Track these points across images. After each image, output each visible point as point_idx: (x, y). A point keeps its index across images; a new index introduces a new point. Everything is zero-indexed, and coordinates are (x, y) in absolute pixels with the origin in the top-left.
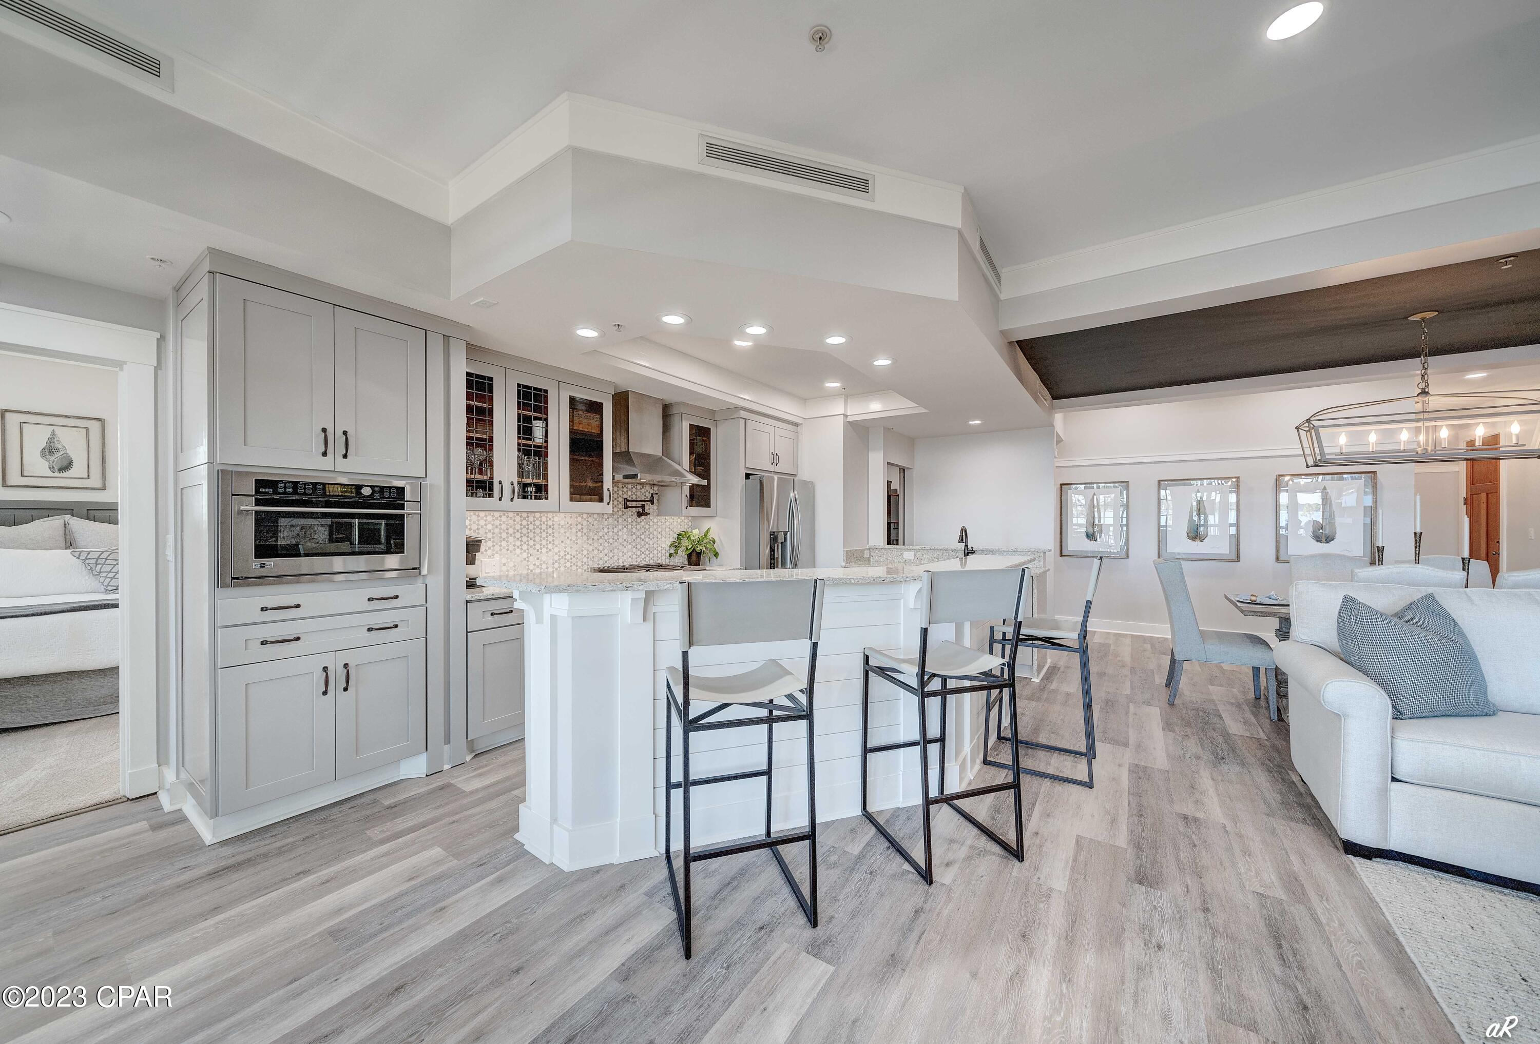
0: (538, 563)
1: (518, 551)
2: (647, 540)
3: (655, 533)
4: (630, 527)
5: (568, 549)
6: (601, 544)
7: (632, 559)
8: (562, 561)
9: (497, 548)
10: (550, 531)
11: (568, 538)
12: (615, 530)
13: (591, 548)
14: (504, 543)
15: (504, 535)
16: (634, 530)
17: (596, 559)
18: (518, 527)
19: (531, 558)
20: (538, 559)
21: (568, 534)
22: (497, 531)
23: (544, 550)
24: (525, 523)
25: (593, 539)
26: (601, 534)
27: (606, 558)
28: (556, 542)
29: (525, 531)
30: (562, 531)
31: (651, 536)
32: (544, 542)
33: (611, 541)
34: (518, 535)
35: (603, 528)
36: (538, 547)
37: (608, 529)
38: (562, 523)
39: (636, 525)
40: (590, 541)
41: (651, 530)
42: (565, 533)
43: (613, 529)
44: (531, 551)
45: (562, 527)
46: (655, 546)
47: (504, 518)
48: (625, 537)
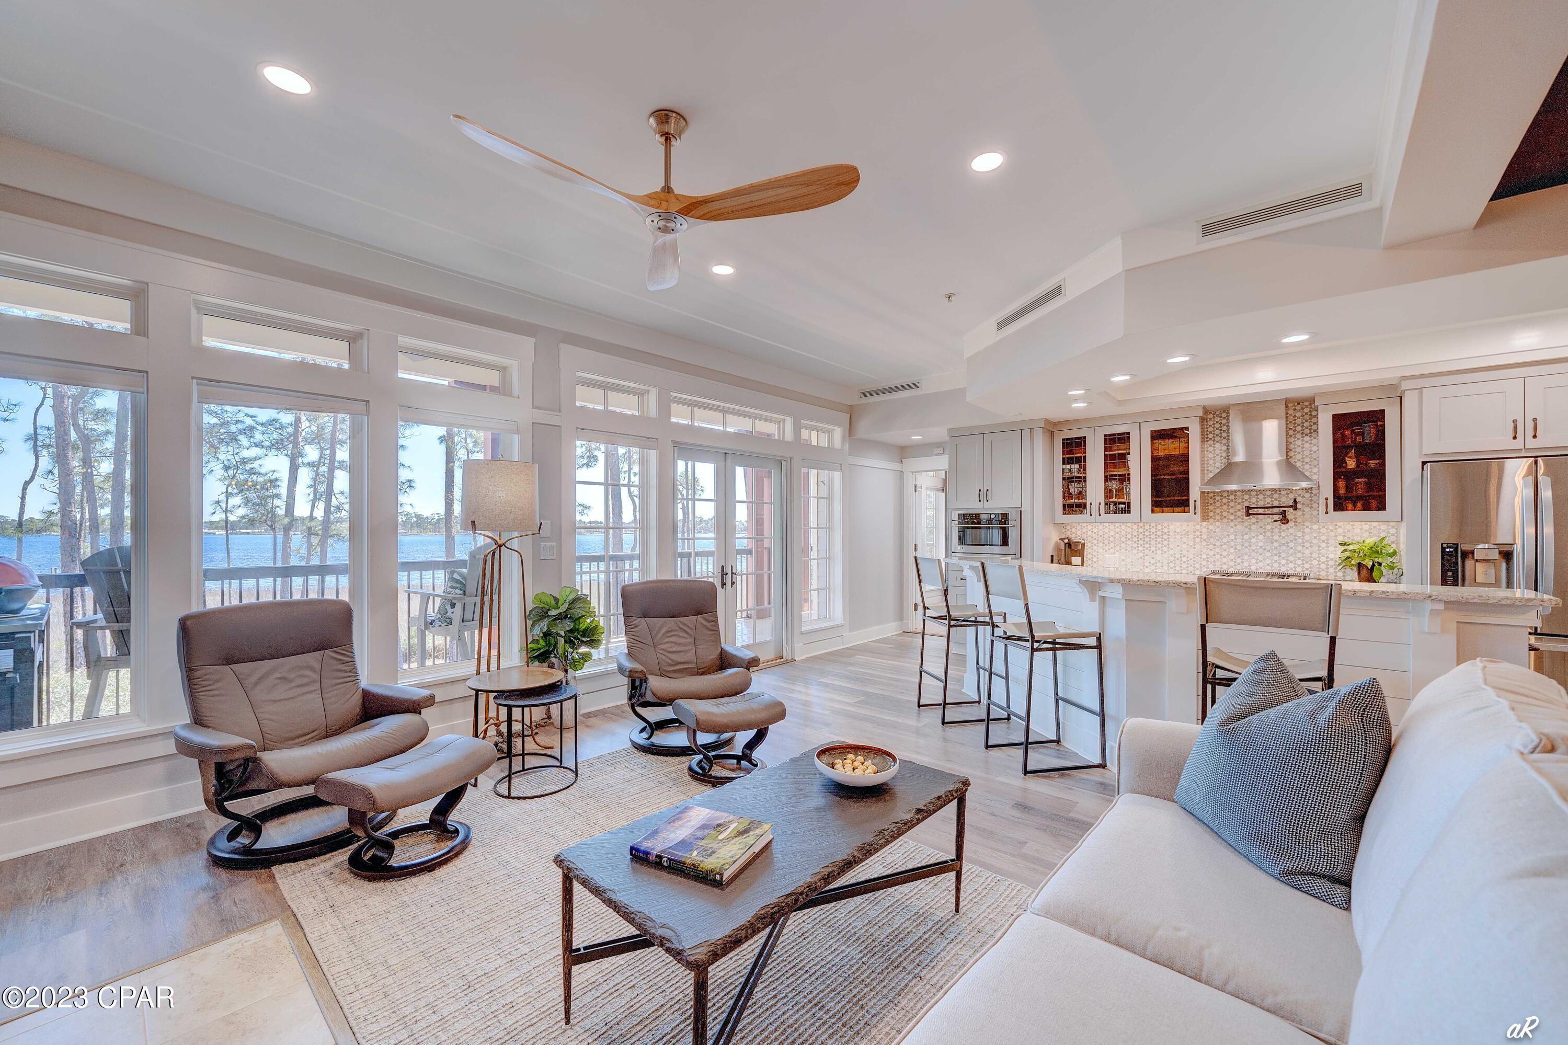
0: (1153, 561)
1: (1135, 551)
2: (1299, 548)
3: (1315, 541)
4: (1269, 534)
5: (1184, 553)
6: (1225, 550)
7: (1272, 567)
8: (1178, 562)
9: (1117, 548)
10: (1165, 537)
11: (1185, 543)
12: (1246, 537)
13: (1212, 553)
14: (1123, 545)
15: (1123, 539)
16: (1276, 537)
17: (1218, 563)
18: (1135, 533)
19: (1146, 558)
20: (1153, 558)
21: (1184, 540)
22: (1117, 536)
23: (1159, 552)
24: (1141, 530)
25: (1215, 545)
26: (1225, 540)
27: (1232, 564)
28: (1171, 546)
29: (1141, 536)
30: (1178, 537)
31: (1307, 545)
32: (1159, 546)
33: (1239, 547)
34: (1135, 539)
35: (1228, 535)
36: (1153, 549)
37: (1236, 535)
38: (1178, 530)
39: (1280, 532)
40: (1211, 547)
41: (1307, 538)
42: (1181, 538)
43: (1243, 536)
44: (1147, 552)
45: (1178, 533)
46: (1315, 555)
47: (1123, 527)
48: (1260, 544)
